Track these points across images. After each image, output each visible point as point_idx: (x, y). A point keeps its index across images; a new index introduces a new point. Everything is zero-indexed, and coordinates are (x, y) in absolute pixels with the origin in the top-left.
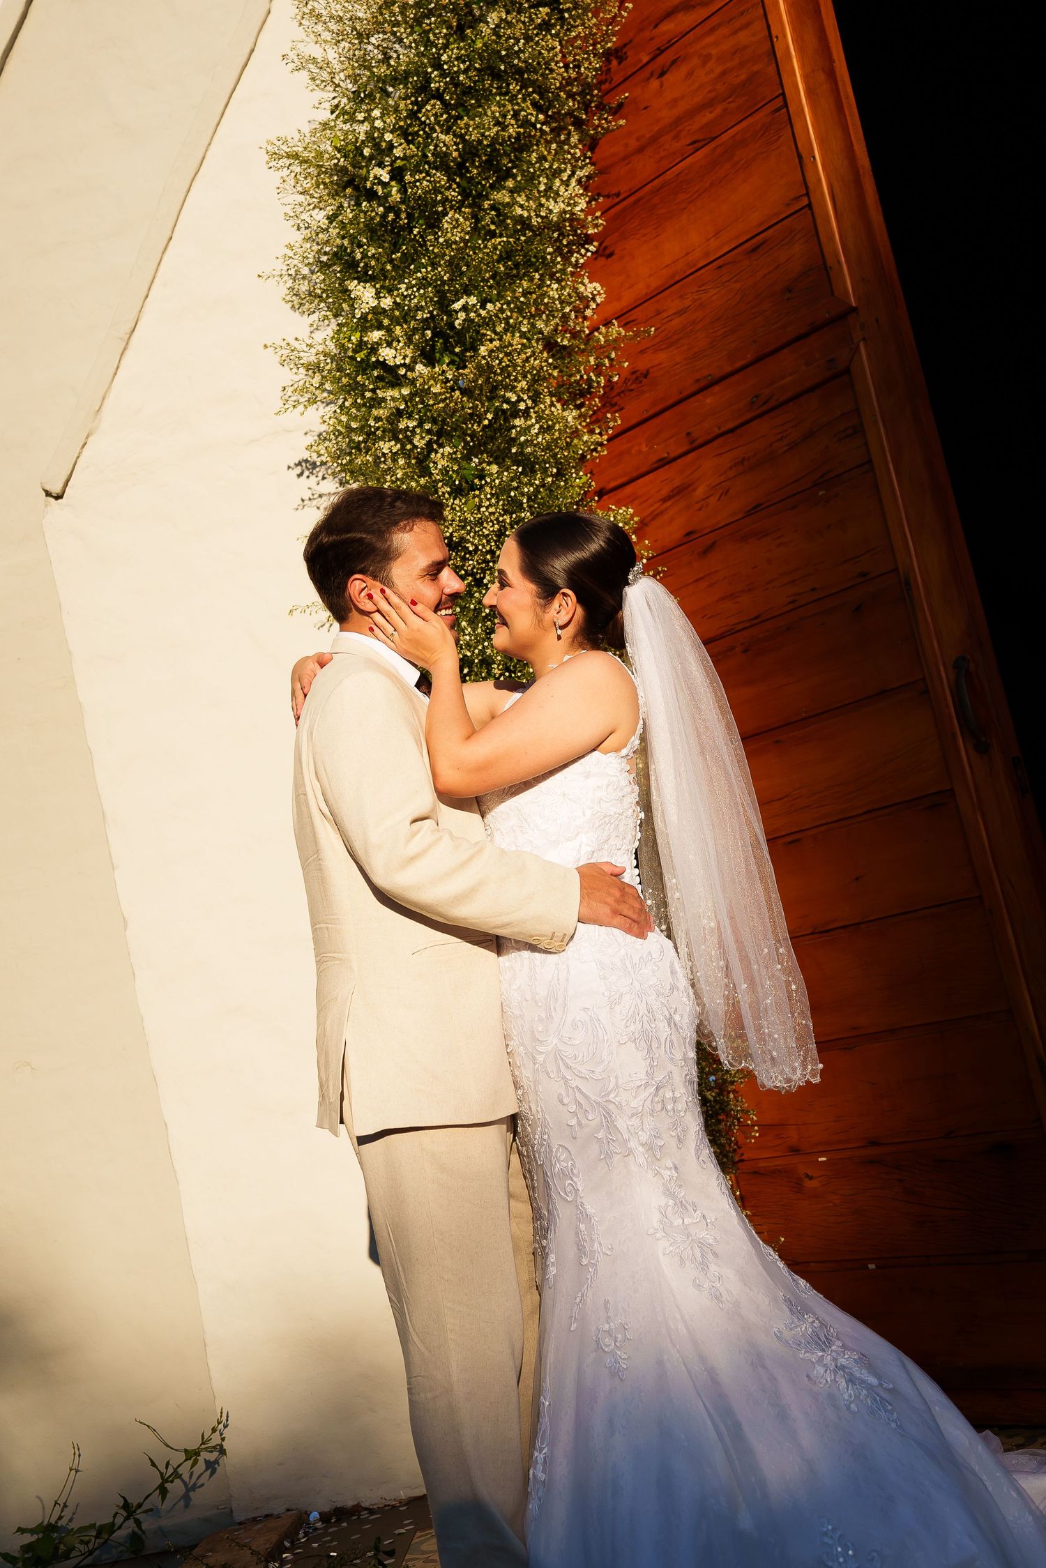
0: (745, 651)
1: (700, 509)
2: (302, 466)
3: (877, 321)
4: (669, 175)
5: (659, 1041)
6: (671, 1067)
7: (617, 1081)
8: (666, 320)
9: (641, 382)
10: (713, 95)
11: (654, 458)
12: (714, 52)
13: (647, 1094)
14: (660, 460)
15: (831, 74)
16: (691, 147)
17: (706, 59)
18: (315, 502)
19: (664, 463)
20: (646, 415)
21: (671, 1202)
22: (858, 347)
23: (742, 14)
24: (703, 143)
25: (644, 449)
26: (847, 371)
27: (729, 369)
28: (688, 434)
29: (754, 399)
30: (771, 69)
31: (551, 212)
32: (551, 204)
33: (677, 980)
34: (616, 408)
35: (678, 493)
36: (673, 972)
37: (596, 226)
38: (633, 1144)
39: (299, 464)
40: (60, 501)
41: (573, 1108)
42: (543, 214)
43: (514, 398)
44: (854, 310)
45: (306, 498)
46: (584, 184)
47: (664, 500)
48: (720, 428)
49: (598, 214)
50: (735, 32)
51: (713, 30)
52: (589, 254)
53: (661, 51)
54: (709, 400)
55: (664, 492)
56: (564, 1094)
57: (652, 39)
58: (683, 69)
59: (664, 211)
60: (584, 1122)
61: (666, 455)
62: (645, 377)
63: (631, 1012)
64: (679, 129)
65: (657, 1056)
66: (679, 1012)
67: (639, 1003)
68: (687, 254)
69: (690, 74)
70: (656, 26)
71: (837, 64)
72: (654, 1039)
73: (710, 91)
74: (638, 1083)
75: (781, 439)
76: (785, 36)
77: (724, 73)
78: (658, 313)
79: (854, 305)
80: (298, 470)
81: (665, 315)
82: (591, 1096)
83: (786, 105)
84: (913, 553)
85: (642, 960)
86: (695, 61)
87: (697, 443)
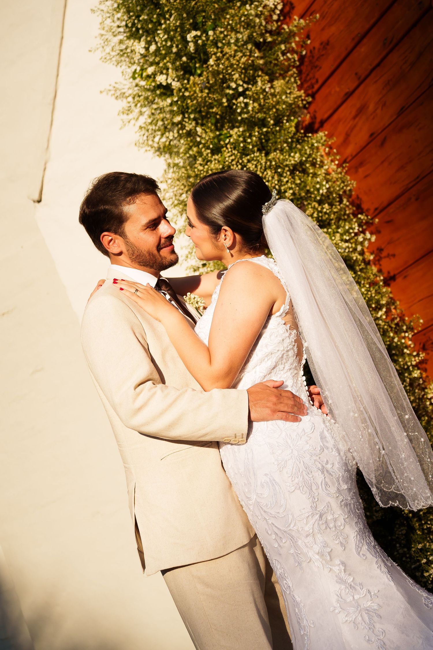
0: (417, 199)
1: (373, 118)
5: (317, 484)
6: (329, 499)
7: (293, 516)
9: (326, 48)
11: (343, 94)
13: (314, 520)
14: (346, 94)
19: (349, 95)
20: (333, 68)
21: (343, 587)
25: (337, 89)
27: (367, 26)
28: (356, 74)
29: (385, 42)
33: (327, 442)
34: (318, 68)
35: (360, 112)
36: (323, 438)
38: (310, 554)
40: (41, 203)
41: (274, 537)
43: (234, 86)
47: (355, 118)
48: (371, 66)
54: (363, 49)
55: (353, 113)
56: (268, 529)
60: (281, 544)
61: (348, 90)
62: (328, 45)
63: (294, 470)
65: (317, 494)
66: (330, 462)
67: (298, 463)
72: (313, 484)
74: (307, 515)
75: (406, 62)
82: (281, 528)
85: (297, 436)
87: (363, 77)
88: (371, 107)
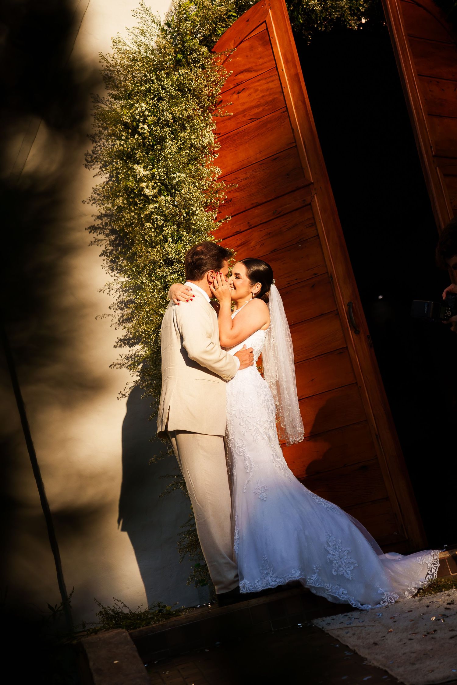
1: (253, 250)
2: (91, 229)
3: (321, 188)
4: (241, 129)
8: (239, 181)
9: (228, 203)
10: (259, 103)
11: (234, 231)
12: (259, 88)
15: (304, 103)
16: (250, 120)
17: (256, 91)
18: (96, 243)
19: (238, 233)
22: (314, 196)
23: (270, 77)
24: (254, 120)
25: (230, 227)
26: (310, 204)
27: (265, 201)
28: (248, 223)
29: (275, 212)
30: (282, 97)
31: (203, 142)
32: (204, 139)
35: (243, 244)
37: (217, 147)
39: (90, 228)
42: (201, 143)
43: (194, 209)
44: (312, 183)
45: (93, 241)
46: (214, 132)
47: (238, 246)
48: (261, 221)
49: (219, 143)
50: (268, 83)
51: (259, 81)
52: (216, 158)
53: (238, 85)
54: (256, 211)
55: (239, 243)
57: (235, 80)
58: (247, 93)
59: (239, 142)
61: (239, 230)
62: (231, 201)
64: (245, 113)
68: (248, 158)
69: (250, 95)
70: (236, 76)
71: (306, 99)
73: (258, 102)
75: (285, 226)
76: (287, 87)
77: (263, 96)
78: (236, 178)
79: (312, 182)
80: (89, 230)
81: (239, 179)
83: (287, 110)
84: (333, 267)
86: (252, 90)
87: (252, 226)
88: (253, 243)
